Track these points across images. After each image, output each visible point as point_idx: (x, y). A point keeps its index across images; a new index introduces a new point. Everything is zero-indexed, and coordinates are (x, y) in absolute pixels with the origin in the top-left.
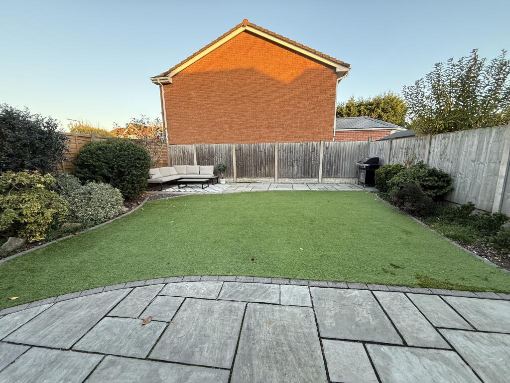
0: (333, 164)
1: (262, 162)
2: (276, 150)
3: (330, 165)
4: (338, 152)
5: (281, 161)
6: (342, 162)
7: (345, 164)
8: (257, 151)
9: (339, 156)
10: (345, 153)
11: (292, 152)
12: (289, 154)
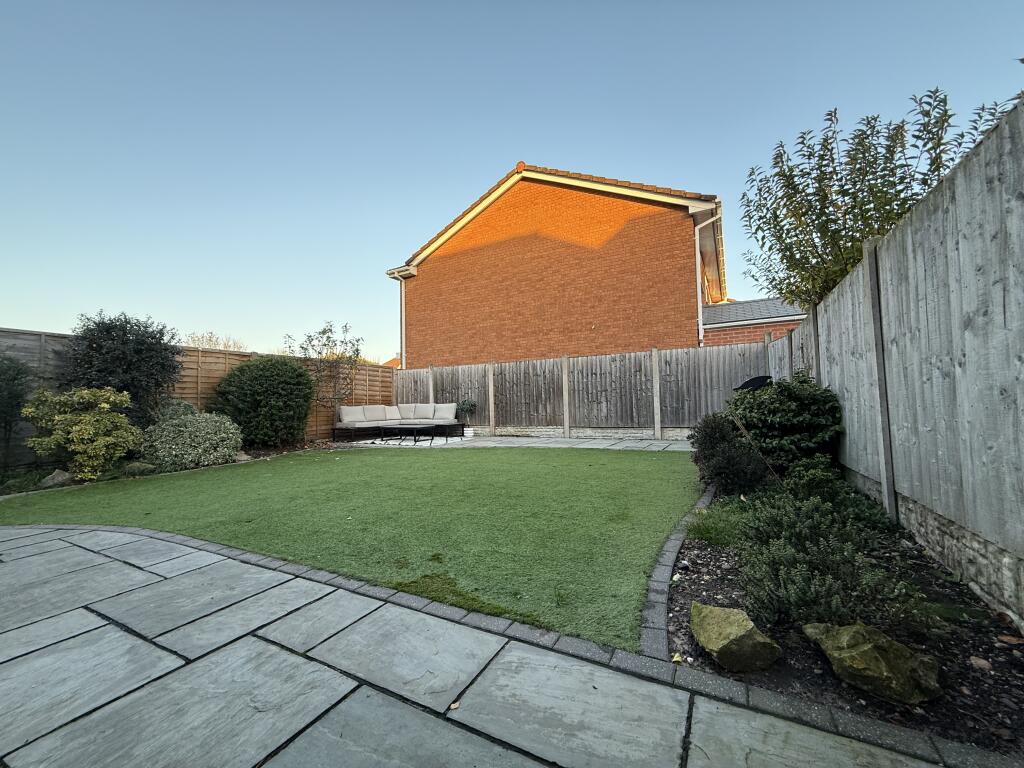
0: (683, 397)
1: (539, 396)
2: (565, 372)
3: (678, 399)
4: (694, 372)
5: (574, 392)
6: (706, 391)
7: (712, 396)
8: (531, 374)
9: (696, 380)
10: (711, 373)
11: (596, 374)
12: (590, 378)
